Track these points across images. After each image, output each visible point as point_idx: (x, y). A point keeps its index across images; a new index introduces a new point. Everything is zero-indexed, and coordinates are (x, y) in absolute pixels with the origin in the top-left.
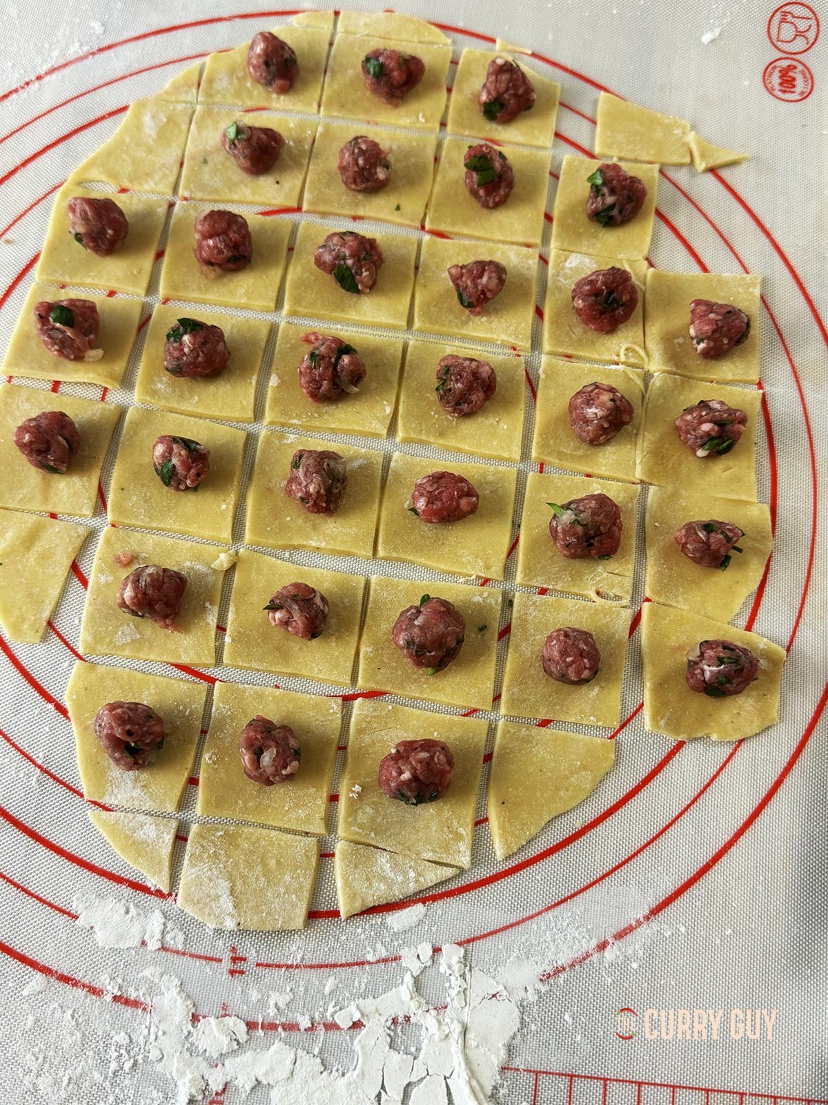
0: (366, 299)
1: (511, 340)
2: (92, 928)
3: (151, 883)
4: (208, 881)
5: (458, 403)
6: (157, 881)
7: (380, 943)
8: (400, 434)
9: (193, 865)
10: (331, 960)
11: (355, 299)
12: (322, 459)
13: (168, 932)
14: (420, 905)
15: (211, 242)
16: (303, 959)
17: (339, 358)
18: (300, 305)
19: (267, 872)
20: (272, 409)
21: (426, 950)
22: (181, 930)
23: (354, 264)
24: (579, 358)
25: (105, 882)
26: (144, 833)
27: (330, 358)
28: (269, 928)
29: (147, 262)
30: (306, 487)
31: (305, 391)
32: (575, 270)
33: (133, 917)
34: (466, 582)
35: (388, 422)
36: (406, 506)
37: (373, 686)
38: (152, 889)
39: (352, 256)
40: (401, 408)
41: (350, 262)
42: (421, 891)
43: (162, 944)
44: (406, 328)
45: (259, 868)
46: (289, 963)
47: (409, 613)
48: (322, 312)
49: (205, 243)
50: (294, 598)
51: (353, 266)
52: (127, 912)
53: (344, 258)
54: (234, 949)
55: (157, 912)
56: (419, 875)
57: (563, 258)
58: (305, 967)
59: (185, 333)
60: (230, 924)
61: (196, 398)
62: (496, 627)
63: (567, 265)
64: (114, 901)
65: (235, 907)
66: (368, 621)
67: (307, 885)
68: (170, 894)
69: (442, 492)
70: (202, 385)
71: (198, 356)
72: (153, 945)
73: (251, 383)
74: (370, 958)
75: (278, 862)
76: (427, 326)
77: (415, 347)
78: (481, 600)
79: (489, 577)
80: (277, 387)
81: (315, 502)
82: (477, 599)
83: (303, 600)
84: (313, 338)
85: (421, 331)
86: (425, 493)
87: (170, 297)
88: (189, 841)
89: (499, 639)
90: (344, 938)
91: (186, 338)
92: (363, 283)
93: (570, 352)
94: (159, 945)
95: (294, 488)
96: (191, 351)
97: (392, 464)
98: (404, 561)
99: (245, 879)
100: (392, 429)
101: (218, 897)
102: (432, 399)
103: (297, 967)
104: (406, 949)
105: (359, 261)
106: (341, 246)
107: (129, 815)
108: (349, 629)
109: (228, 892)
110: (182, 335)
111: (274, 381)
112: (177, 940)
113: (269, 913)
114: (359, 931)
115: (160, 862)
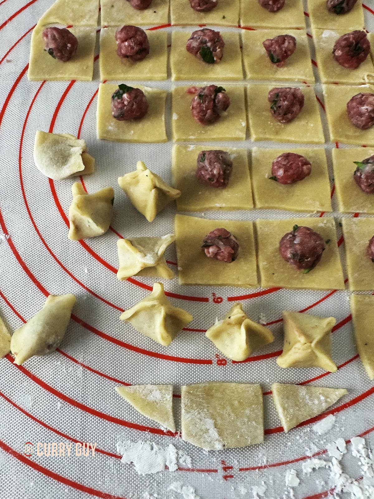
0: (217, 66)
1: (304, 78)
2: (132, 462)
3: (164, 426)
4: (199, 421)
5: (285, 114)
6: (167, 425)
7: (312, 443)
8: (254, 136)
9: (188, 412)
10: (285, 459)
11: (211, 67)
12: (217, 153)
13: (180, 458)
14: (331, 416)
15: (126, 43)
16: (267, 461)
17: (216, 95)
18: (181, 74)
19: (234, 409)
20: (177, 132)
21: (341, 443)
22: (188, 455)
23: (212, 45)
24: (343, 84)
25: (134, 431)
26: (153, 396)
27: (211, 96)
28: (243, 445)
29: (90, 62)
30: (211, 171)
31: (196, 118)
32: (329, 38)
33: (156, 452)
34: (311, 216)
35: (245, 130)
36: (266, 177)
37: (272, 285)
38: (165, 431)
39: (210, 40)
40: (250, 122)
41: (209, 44)
42: (330, 407)
43: (178, 466)
44: (243, 79)
45: (229, 408)
46: (260, 465)
47: (288, 238)
48: (194, 76)
49: (123, 45)
50: (220, 238)
51: (211, 46)
52: (152, 449)
53: (206, 43)
54: (223, 462)
55: (171, 446)
56: (327, 397)
57: (321, 33)
58: (271, 466)
59: (124, 93)
60: (218, 446)
61: (132, 132)
62: (335, 240)
63: (323, 36)
64: (143, 443)
65: (220, 435)
66: (261, 247)
67: (260, 413)
68: (176, 433)
69: (291, 164)
70: (134, 125)
71: (133, 105)
72: (173, 467)
73: (162, 119)
74: (308, 454)
75: (239, 402)
76: (255, 76)
77: (251, 89)
78: (323, 225)
79: (324, 210)
80: (178, 119)
81: (217, 180)
82: (321, 225)
83: (224, 238)
84: (193, 90)
85: (252, 79)
86: (282, 166)
87: (107, 79)
88: (182, 397)
89: (339, 246)
90: (289, 444)
91: (125, 96)
92: (216, 56)
93: (337, 80)
94: (176, 467)
95: (203, 173)
96: (129, 103)
97: (253, 154)
98: (273, 208)
99: (221, 416)
100: (248, 135)
101: (207, 430)
102: (267, 115)
103: (265, 467)
104: (329, 444)
105: (215, 43)
106: (203, 36)
107: (141, 386)
108: (250, 253)
109: (213, 426)
110: (122, 95)
111: (175, 117)
112: (187, 462)
113: (241, 436)
114: (298, 438)
115: (167, 413)
